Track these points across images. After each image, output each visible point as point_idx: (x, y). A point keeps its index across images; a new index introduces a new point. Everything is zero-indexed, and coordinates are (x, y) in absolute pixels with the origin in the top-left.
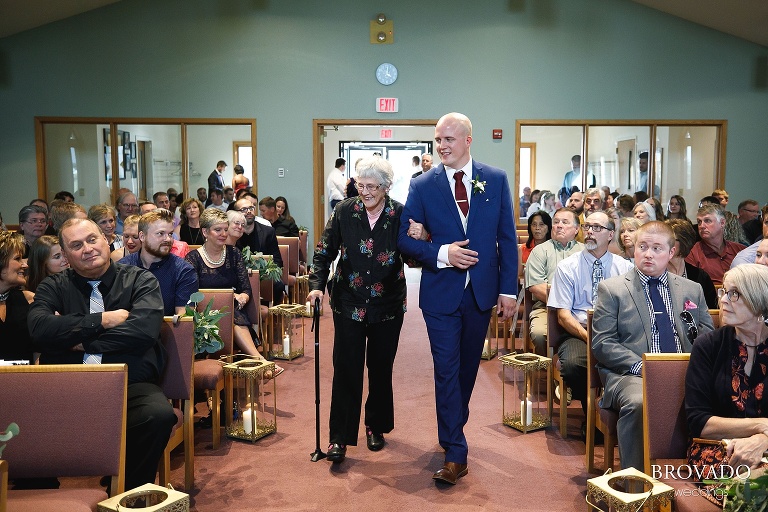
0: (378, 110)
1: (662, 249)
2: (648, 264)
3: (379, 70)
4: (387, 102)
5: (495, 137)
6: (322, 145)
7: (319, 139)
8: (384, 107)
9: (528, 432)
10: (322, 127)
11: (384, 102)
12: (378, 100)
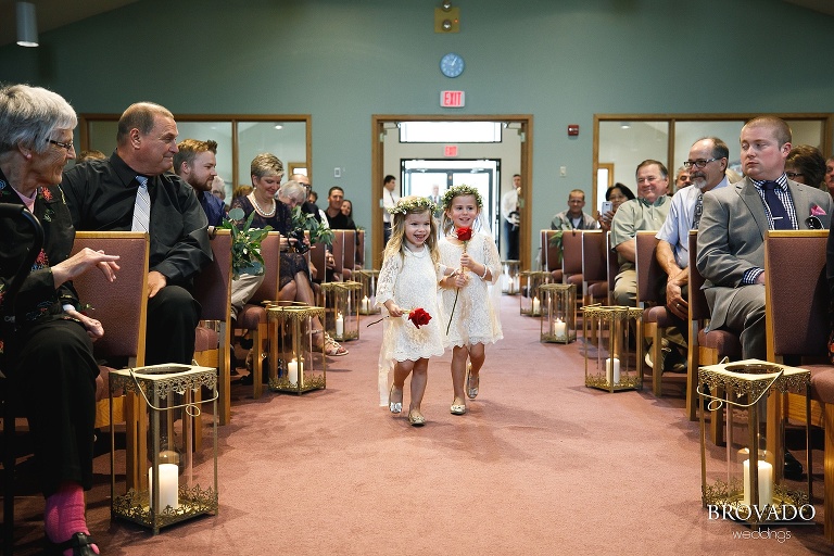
0: (443, 104)
1: (768, 144)
2: (751, 165)
3: (445, 61)
4: (452, 95)
5: (571, 134)
6: (382, 144)
7: (378, 137)
8: (448, 101)
9: (615, 392)
10: (382, 125)
11: (449, 96)
12: (443, 93)
